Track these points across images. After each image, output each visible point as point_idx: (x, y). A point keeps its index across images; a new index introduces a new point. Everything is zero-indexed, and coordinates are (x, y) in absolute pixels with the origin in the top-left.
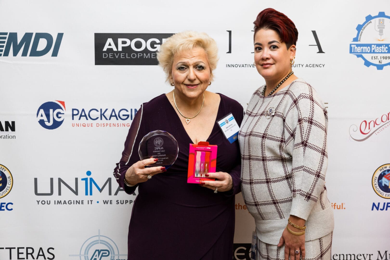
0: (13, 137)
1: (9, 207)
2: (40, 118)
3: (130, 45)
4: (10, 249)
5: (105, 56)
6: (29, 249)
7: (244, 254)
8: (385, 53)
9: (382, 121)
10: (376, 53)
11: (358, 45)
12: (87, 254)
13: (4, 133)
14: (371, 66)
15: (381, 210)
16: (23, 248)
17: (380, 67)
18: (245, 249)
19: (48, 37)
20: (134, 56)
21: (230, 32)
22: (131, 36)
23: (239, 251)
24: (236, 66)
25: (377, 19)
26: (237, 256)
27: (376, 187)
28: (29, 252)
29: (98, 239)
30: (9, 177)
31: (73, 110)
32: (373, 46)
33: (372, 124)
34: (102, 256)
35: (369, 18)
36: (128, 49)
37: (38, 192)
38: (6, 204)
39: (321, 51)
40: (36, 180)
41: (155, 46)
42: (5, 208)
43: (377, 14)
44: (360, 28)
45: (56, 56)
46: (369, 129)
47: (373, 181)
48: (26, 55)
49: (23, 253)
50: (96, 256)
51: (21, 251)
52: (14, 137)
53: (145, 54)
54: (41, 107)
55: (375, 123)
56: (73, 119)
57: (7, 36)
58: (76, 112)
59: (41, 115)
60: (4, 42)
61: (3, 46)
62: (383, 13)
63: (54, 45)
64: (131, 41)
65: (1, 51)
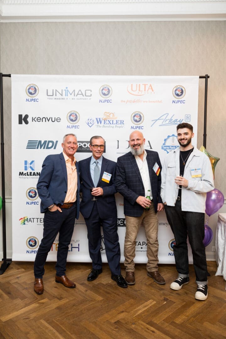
3: (82, 146)
4: (37, 219)
7: (122, 222)
8: (175, 149)
10: (171, 149)
11: (165, 146)
18: (123, 220)
19: (52, 142)
20: (83, 149)
21: (118, 141)
22: (82, 142)
23: (121, 221)
24: (120, 153)
25: (172, 137)
26: (120, 223)
30: (37, 192)
32: (170, 147)
35: (169, 137)
36: (81, 147)
38: (36, 202)
39: (151, 148)
43: (172, 135)
44: (165, 140)
45: (55, 149)
48: (44, 149)
51: (41, 219)
53: (87, 149)
57: (38, 142)
60: (37, 144)
61: (36, 145)
62: (174, 135)
63: (54, 145)
64: (82, 143)
65: (36, 147)
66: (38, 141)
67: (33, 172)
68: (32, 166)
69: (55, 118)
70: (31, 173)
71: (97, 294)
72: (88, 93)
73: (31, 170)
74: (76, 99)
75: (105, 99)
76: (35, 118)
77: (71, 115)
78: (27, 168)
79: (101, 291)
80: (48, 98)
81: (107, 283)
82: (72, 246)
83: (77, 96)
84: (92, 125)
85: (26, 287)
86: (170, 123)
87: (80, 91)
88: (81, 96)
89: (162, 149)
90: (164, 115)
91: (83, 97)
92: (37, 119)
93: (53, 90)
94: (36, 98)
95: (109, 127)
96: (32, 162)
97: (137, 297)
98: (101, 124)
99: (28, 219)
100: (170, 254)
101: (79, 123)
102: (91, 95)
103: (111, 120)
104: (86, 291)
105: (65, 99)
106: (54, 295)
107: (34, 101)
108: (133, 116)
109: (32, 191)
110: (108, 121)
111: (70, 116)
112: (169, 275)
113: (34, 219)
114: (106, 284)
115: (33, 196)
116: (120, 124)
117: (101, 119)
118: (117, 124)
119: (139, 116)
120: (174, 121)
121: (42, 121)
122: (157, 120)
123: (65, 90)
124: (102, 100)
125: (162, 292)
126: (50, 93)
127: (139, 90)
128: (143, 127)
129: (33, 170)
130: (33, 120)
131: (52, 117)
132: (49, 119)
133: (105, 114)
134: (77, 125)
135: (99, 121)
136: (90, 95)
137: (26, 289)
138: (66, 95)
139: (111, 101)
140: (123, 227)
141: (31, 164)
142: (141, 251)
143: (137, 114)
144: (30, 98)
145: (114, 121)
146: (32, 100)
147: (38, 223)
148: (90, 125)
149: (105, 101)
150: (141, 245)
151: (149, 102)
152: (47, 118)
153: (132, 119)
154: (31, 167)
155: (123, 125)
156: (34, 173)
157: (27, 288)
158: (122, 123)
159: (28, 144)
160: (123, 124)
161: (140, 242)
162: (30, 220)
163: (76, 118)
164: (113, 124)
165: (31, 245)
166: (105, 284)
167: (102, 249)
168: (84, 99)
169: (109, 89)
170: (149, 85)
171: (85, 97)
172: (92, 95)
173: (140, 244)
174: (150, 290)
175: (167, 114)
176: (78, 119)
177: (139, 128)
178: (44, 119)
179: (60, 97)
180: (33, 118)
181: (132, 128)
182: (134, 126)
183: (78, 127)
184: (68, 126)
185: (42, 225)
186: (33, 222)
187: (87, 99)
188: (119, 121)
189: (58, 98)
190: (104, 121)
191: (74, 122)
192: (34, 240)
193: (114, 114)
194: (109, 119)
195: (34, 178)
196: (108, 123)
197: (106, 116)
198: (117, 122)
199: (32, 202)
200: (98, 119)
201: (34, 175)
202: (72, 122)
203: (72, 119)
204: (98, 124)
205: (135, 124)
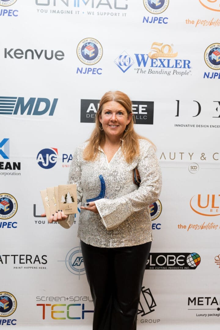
0: (18, 174)
1: (15, 225)
2: (39, 160)
4: (15, 256)
5: (88, 116)
6: (28, 256)
7: (183, 260)
12: (71, 260)
13: (12, 171)
16: (24, 255)
18: (184, 256)
19: (47, 101)
21: (178, 101)
23: (180, 258)
24: (182, 126)
26: (178, 262)
28: (28, 258)
29: (79, 249)
30: (15, 204)
31: (63, 155)
34: (82, 261)
37: (36, 215)
38: (12, 223)
40: (35, 205)
42: (11, 226)
45: (52, 115)
48: (30, 114)
49: (23, 259)
50: (77, 262)
51: (22, 257)
52: (20, 174)
54: (40, 153)
56: (63, 162)
57: (17, 100)
58: (65, 157)
59: (40, 158)
60: (14, 104)
61: (13, 107)
63: (51, 107)
65: (12, 110)
66: (16, 98)
67: (5, 161)
68: (3, 150)
69: (52, 51)
73: (3, 158)
74: (96, 13)
75: (154, 16)
76: (12, 50)
77: (86, 46)
80: (38, 10)
82: (83, 308)
83: (97, 7)
88: (104, 9)
91: (110, 11)
92: (15, 54)
94: (13, 8)
95: (160, 73)
96: (5, 141)
98: (145, 66)
101: (102, 63)
102: (127, 6)
103: (164, 60)
105: (74, 12)
107: (9, 15)
108: (208, 51)
109: (2, 200)
110: (158, 61)
111: (83, 48)
113: (7, 257)
115: (5, 210)
116: (183, 66)
117: (146, 57)
118: (176, 67)
121: (26, 58)
124: (148, 18)
129: (5, 157)
130: (7, 55)
131: (46, 49)
132: (39, 54)
133: (154, 46)
134: (97, 66)
135: (141, 60)
136: (125, 7)
138: (76, 4)
139: (165, 21)
140: (184, 269)
141: (1, 145)
142: (216, 315)
143: (216, 48)
146: (4, 12)
147: (15, 265)
148: (124, 68)
149: (155, 19)
150: (217, 304)
152: (36, 51)
153: (207, 57)
154: (1, 152)
155: (188, 70)
156: (8, 164)
158: (186, 66)
160: (189, 67)
161: (215, 298)
163: (96, 53)
164: (168, 66)
165: (1, 310)
167: (142, 313)
168: (112, 14)
171: (114, 11)
173: (215, 301)
176: (99, 55)
178: (29, 54)
179: (65, 8)
180: (7, 51)
181: (206, 76)
182: (209, 73)
183: (99, 71)
184: (78, 69)
185: (23, 268)
186: (6, 263)
187: (117, 15)
188: (181, 61)
189: (58, 11)
190: (151, 60)
191: (91, 61)
192: (7, 300)
193: (172, 47)
194: (162, 57)
195: (7, 174)
196: (158, 66)
197: (156, 50)
198: (178, 63)
199: (4, 223)
200: (139, 55)
201: (8, 168)
202: (87, 61)
203: (86, 54)
204: (139, 66)
205: (213, 68)
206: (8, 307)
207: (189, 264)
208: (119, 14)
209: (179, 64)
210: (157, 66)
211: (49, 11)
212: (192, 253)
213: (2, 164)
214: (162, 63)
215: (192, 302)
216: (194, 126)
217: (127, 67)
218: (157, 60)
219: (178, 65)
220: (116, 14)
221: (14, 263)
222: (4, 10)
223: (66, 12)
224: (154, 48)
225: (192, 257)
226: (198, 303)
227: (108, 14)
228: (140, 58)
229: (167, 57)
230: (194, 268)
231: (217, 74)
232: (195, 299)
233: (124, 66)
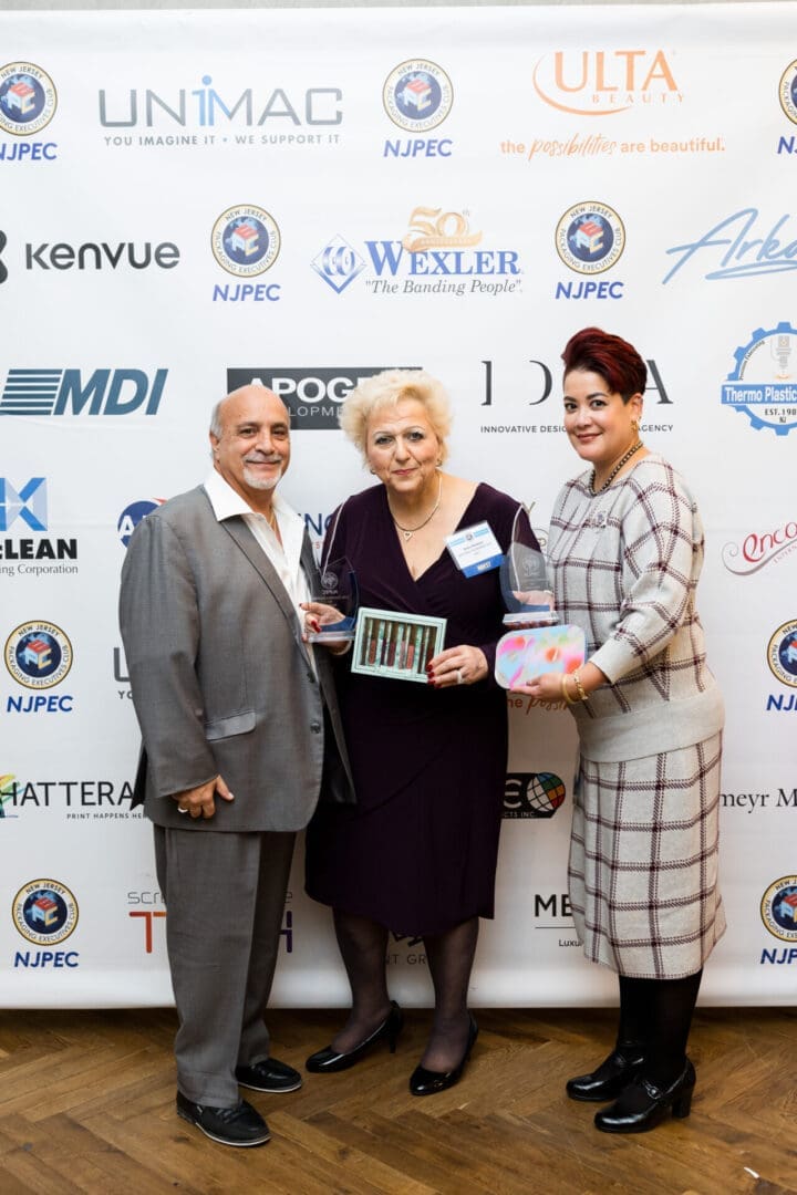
0: (72, 570)
1: (66, 704)
2: (124, 532)
3: (295, 392)
4: (68, 784)
6: (103, 786)
7: (516, 794)
8: (791, 402)
9: (787, 535)
10: (774, 402)
11: (737, 388)
13: (57, 562)
14: (765, 429)
15: (786, 709)
16: (92, 783)
17: (782, 430)
18: (519, 783)
19: (139, 377)
20: (302, 412)
21: (489, 364)
22: (297, 374)
24: (501, 429)
25: (777, 335)
27: (776, 665)
28: (103, 791)
30: (65, 647)
32: (767, 389)
33: (767, 541)
35: (759, 335)
36: (291, 399)
37: (122, 675)
38: (60, 698)
39: (665, 400)
40: (116, 651)
41: (344, 392)
42: (57, 706)
43: (775, 327)
44: (741, 354)
45: (155, 413)
46: (762, 550)
47: (771, 653)
48: (97, 413)
49: (91, 793)
51: (88, 788)
52: (75, 569)
53: (324, 408)
54: (126, 513)
55: (774, 539)
57: (62, 376)
59: (125, 526)
60: (55, 388)
61: (52, 396)
62: (788, 324)
63: (150, 392)
64: (297, 383)
65: (51, 404)
66: (59, 372)
67: (37, 537)
68: (31, 510)
69: (148, 246)
70: (25, 544)
71: (404, 1172)
72: (324, 107)
73: (30, 529)
74: (258, 139)
75: (415, 137)
76: (44, 246)
77: (236, 226)
78: (7, 522)
79: (421, 1153)
80: (108, 140)
81: (446, 1112)
83: (261, 122)
84: (350, 279)
85: (22, 1139)
86: (764, 259)
87: (279, 97)
88: (283, 125)
89: (724, 401)
90: (733, 218)
91: (296, 131)
92: (53, 256)
93: (134, 93)
94: (42, 138)
95: (438, 288)
96: (34, 485)
97: (613, 1184)
98: (394, 272)
99: (21, 788)
100: (771, 953)
101: (280, 270)
102: (339, 115)
103: (447, 254)
104: (344, 1153)
105: (201, 140)
106: (176, 1176)
107: (34, 158)
108: (566, 225)
109: (32, 639)
110: (431, 257)
111: (229, 231)
112: (767, 1065)
113: (50, 787)
114: (446, 1117)
115: (41, 666)
116: (497, 269)
117: (396, 249)
118: (480, 271)
119: (599, 226)
120: (787, 252)
121: (82, 266)
122: (693, 248)
123: (201, 93)
124: (398, 143)
125: (742, 1152)
126: (118, 110)
127: (600, 87)
128: (621, 284)
129: (37, 526)
130: (34, 262)
131: (131, 242)
132: (114, 254)
134: (266, 280)
135: (383, 257)
136: (334, 118)
137: (26, 1149)
138: (206, 119)
139: (446, 148)
140: (519, 817)
141: (25, 495)
143: (588, 216)
144: (11, 141)
145: (462, 256)
146: (22, 150)
147: (71, 810)
148: (338, 280)
149: (414, 148)
151: (655, 147)
152: (105, 246)
153: (564, 240)
154: (25, 514)
155: (512, 278)
156: (45, 543)
157: (30, 1145)
158: (508, 268)
159: (7, 388)
162: (30, 794)
163: (262, 244)
164: (458, 271)
165: (39, 926)
166: (436, 1116)
168: (301, 140)
169: (434, 84)
170: (651, 56)
171: (306, 129)
172: (343, 115)
174: (678, 1142)
175: (750, 215)
176: (270, 249)
177: (602, 290)
178: (89, 255)
179: (177, 131)
180: (34, 251)
181: (562, 292)
182: (570, 284)
183: (273, 293)
184: (217, 289)
185: (91, 816)
186: (47, 804)
187: (315, 139)
188: (491, 254)
189: (160, 138)
190: (410, 256)
191: (251, 266)
192: (53, 900)
193: (465, 217)
194: (440, 245)
195: (43, 570)
196: (431, 270)
197: (421, 229)
198: (484, 259)
199: (38, 698)
200: (377, 246)
201: (45, 554)
202: (239, 265)
203: (237, 248)
204: (379, 272)
205: (580, 269)
206: (55, 919)
207: (535, 804)
208: (319, 136)
209: (487, 263)
210: (426, 272)
211: (136, 141)
212: (541, 774)
213: (29, 546)
214: (441, 263)
215: (546, 907)
216: (534, 429)
217: (346, 278)
218: (426, 254)
219: (484, 265)
220: (311, 139)
221: (69, 803)
222: (22, 145)
223: (180, 140)
224: (417, 224)
225: (541, 783)
226: (564, 910)
227: (291, 139)
228: (381, 251)
229: (454, 245)
230: (549, 814)
231: (594, 284)
232: (553, 898)
233: (339, 275)
